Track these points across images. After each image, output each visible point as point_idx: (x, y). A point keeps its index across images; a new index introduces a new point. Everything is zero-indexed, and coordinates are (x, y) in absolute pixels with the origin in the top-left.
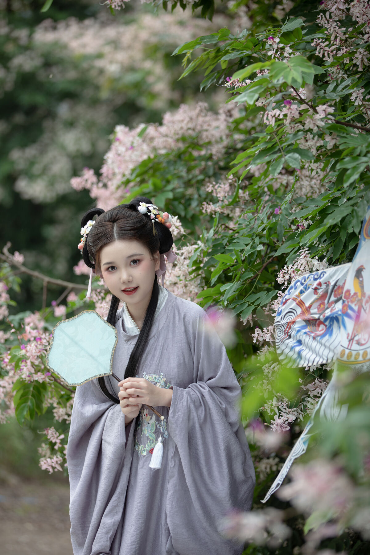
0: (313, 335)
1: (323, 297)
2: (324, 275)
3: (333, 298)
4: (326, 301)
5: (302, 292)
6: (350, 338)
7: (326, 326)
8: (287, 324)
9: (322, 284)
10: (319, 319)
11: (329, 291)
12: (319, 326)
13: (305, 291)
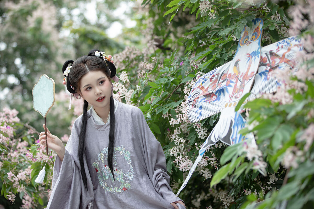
0: (209, 101)
1: (215, 81)
2: (216, 71)
3: (221, 81)
4: (217, 83)
5: (203, 83)
6: (230, 97)
7: (216, 96)
8: (194, 100)
9: (215, 75)
10: (213, 93)
11: (219, 77)
12: (212, 97)
13: (205, 81)
